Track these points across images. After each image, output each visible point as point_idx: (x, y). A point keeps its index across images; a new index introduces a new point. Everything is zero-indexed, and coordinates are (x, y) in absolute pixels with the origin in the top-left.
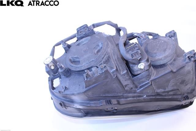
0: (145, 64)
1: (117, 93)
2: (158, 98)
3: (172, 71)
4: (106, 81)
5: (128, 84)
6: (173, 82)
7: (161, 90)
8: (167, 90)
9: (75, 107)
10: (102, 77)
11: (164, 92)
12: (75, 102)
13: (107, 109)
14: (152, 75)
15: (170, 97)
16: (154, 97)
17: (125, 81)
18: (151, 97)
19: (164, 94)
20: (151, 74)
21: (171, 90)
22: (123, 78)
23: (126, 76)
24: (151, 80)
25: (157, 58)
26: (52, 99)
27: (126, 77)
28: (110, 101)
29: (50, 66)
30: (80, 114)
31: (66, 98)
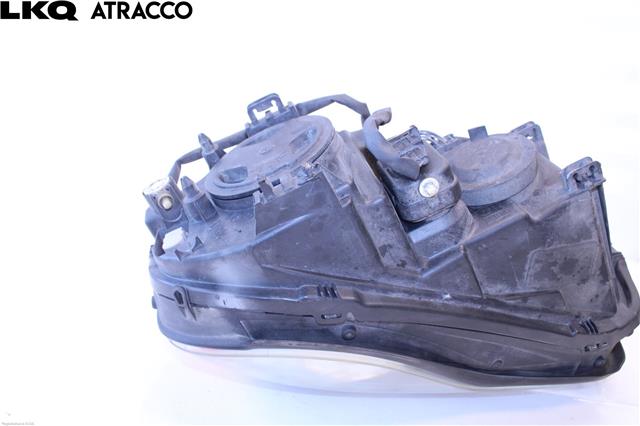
0: (441, 184)
1: (356, 268)
2: (492, 313)
3: (527, 219)
4: (321, 215)
5: (390, 242)
6: (537, 261)
7: (499, 287)
8: (520, 290)
9: (222, 305)
10: (307, 195)
11: (513, 295)
12: (222, 286)
13: (323, 317)
14: (467, 229)
15: (534, 317)
16: (479, 307)
17: (382, 229)
18: (469, 305)
19: (512, 302)
20: (462, 222)
21: (533, 290)
22: (373, 217)
23: (382, 211)
24: (462, 242)
25: (481, 182)
26: (155, 306)
27: (381, 216)
28: (332, 290)
29: (161, 200)
30: (237, 336)
31: (197, 279)
